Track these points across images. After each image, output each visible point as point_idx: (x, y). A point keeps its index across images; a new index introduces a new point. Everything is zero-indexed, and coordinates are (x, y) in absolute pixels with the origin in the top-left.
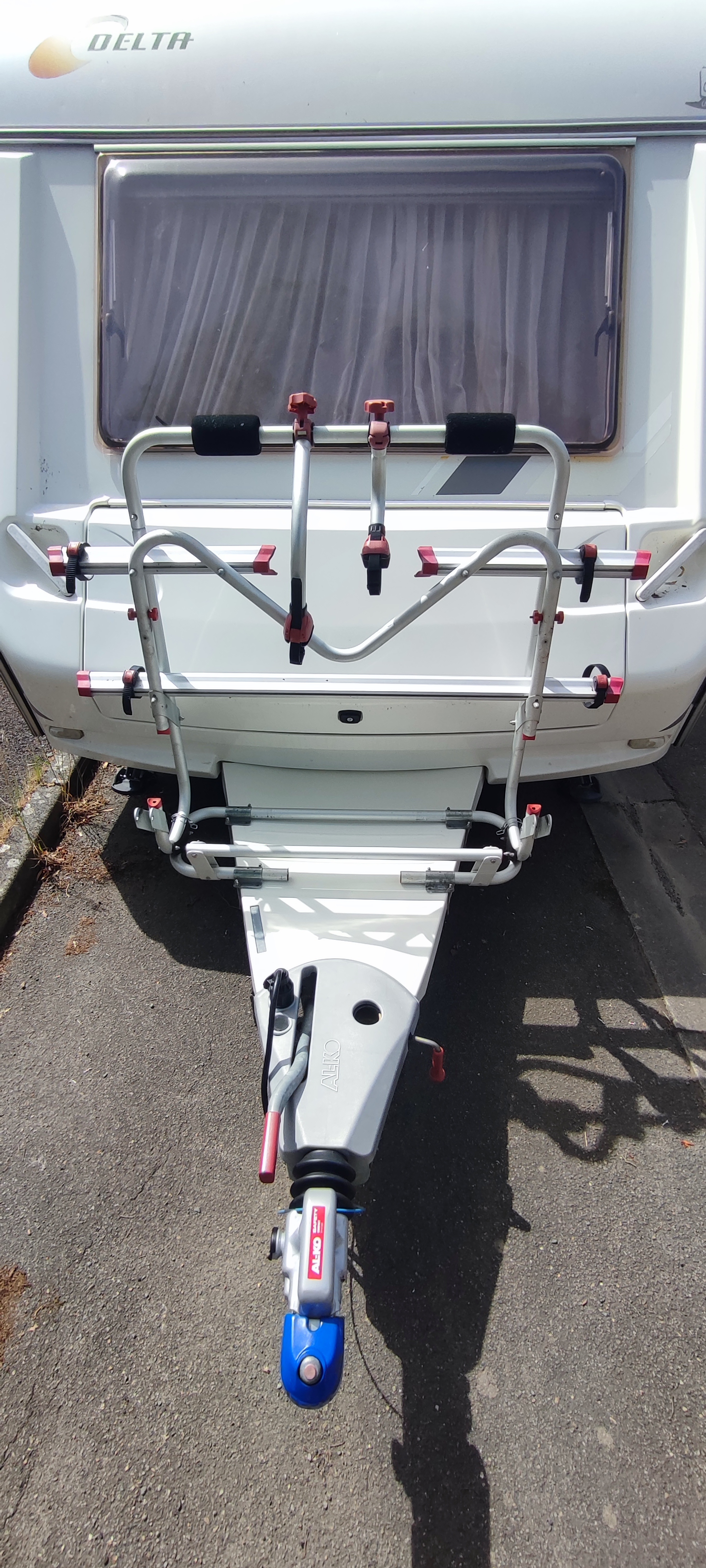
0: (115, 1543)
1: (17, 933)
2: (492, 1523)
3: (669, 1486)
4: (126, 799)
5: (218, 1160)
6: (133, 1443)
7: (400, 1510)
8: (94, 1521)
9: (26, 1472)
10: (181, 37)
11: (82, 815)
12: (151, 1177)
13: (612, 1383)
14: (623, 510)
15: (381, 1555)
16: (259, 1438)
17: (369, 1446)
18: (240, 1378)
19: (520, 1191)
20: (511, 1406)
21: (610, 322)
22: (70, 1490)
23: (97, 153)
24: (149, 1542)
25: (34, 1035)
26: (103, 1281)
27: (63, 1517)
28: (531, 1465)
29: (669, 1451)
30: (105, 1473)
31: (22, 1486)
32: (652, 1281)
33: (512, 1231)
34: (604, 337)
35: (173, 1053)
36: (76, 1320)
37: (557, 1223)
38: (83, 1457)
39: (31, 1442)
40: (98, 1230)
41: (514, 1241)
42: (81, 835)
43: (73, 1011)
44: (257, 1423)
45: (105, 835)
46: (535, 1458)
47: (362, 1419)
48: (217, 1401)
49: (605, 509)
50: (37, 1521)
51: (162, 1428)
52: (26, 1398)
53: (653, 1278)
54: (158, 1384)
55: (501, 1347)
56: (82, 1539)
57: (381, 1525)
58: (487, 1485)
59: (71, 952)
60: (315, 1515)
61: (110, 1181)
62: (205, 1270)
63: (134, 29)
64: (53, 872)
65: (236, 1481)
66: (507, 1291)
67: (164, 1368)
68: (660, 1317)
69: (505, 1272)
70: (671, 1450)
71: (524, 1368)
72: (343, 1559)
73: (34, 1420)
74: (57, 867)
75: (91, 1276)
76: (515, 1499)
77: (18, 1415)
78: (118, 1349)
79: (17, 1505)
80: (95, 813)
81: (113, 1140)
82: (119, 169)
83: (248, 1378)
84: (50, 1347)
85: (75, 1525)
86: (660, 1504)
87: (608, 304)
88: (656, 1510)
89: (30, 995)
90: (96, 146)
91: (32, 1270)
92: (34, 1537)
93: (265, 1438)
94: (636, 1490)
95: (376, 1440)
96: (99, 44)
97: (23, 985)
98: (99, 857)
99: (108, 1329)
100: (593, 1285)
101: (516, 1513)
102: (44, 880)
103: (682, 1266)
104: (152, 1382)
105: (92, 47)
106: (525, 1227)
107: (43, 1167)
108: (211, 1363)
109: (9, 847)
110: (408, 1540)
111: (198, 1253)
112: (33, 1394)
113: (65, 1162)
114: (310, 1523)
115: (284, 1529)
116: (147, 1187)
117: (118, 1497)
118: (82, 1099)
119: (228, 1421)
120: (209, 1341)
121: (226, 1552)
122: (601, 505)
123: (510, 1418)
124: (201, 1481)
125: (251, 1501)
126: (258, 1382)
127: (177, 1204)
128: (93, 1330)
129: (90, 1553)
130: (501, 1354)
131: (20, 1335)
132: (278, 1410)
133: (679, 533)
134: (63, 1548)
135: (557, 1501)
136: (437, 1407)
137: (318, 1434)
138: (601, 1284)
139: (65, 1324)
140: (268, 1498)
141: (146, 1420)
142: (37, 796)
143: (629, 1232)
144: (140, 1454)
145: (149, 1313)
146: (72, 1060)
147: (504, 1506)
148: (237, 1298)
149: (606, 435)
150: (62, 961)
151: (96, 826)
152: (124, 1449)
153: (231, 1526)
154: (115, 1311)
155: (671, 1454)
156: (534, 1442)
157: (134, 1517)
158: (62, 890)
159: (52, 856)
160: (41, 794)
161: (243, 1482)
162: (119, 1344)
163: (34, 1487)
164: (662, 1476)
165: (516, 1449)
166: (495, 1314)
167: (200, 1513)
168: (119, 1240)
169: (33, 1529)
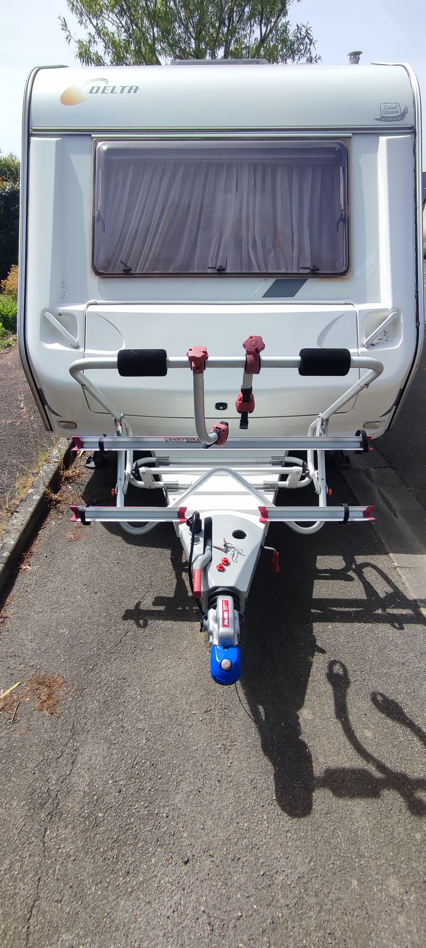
0: (123, 784)
1: (40, 532)
2: (314, 769)
3: (401, 752)
4: (93, 471)
5: (160, 628)
6: (128, 744)
7: (267, 765)
8: (112, 775)
9: (74, 757)
10: (134, 88)
11: (70, 478)
12: (125, 636)
13: (370, 712)
14: (355, 304)
15: (259, 784)
16: (193, 740)
17: (249, 741)
18: (180, 717)
19: (319, 636)
20: (320, 723)
21: (344, 216)
22: (98, 763)
23: (93, 138)
24: (140, 783)
25: (54, 577)
26: (105, 679)
27: (96, 774)
28: (332, 745)
29: (401, 738)
30: (115, 757)
31: (73, 763)
32: (388, 670)
33: (316, 653)
34: (341, 224)
35: (131, 582)
36: (93, 696)
37: (339, 649)
38: (103, 750)
39: (75, 745)
40: (99, 658)
41: (317, 657)
42: (70, 487)
43: (74, 566)
44: (191, 734)
45: (83, 488)
46: (334, 743)
47: (244, 731)
48: (170, 727)
49: (346, 304)
50: (83, 776)
51: (142, 738)
52: (71, 727)
53: (389, 669)
54: (138, 720)
55: (314, 699)
56: (107, 783)
57: (258, 772)
58: (310, 754)
59: (70, 540)
60: (225, 769)
61: (103, 638)
62: (158, 674)
63: (111, 84)
64: (56, 504)
65: (183, 757)
66: (315, 676)
67: (140, 714)
68: (394, 685)
69: (314, 669)
70: (402, 737)
71: (326, 707)
72: (240, 786)
73: (76, 737)
74: (59, 502)
75: (98, 677)
76: (325, 759)
77: (67, 735)
78: (116, 707)
79: (71, 770)
80: (76, 478)
81: (103, 621)
82: (103, 146)
83: (185, 716)
84: (80, 707)
85: (102, 777)
86: (397, 759)
87: (342, 208)
88: (396, 762)
89: (50, 559)
90: (93, 135)
91: (67, 676)
92: (81, 783)
93: (195, 740)
94: (385, 754)
95: (253, 739)
96: (94, 91)
97: (46, 555)
98: (81, 498)
99: (110, 699)
100: (359, 673)
101: (326, 765)
102: (52, 508)
103: (404, 664)
104: (135, 719)
105: (91, 92)
106: (323, 651)
107: (67, 633)
108: (165, 711)
109: (33, 490)
110: (272, 777)
111: (153, 667)
112: (73, 726)
113: (78, 631)
114: (222, 773)
115: (209, 775)
116: (123, 640)
117: (123, 766)
118: (84, 604)
119: (176, 734)
120: (163, 702)
121: (180, 785)
122: (344, 302)
123: (320, 727)
124: (165, 758)
125: (191, 765)
126: (190, 718)
127: (140, 647)
128: (102, 699)
129: (111, 788)
130: (314, 702)
131: (64, 702)
132: (202, 729)
133: (384, 314)
134: (97, 786)
135: (346, 759)
136: (283, 724)
137: (223, 737)
138: (363, 673)
139: (87, 697)
140: (200, 763)
141: (134, 734)
142: (45, 467)
143: (376, 651)
144: (132, 748)
145: (129, 692)
146: (76, 587)
147: (319, 762)
148: (176, 685)
149: (344, 269)
150: (66, 544)
151: (78, 483)
152: (123, 746)
153: (182, 775)
154: (113, 691)
155: (402, 739)
156: (333, 736)
157: (132, 773)
158: (62, 512)
159: (55, 496)
160: (48, 466)
161: (186, 758)
162: (116, 704)
163: (79, 763)
164: (398, 748)
165: (324, 739)
166: (310, 686)
167: (165, 771)
168: (111, 662)
169: (81, 779)
